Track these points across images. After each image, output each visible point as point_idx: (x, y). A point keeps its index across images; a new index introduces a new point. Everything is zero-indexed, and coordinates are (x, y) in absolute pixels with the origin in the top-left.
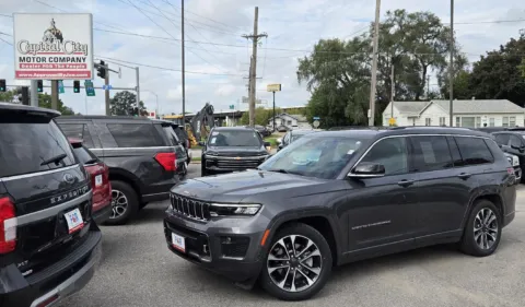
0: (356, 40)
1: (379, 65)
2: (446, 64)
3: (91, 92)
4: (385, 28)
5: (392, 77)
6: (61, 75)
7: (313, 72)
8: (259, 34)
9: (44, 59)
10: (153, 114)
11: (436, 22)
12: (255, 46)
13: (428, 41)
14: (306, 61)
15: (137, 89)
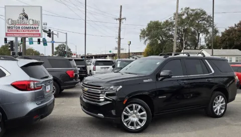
0: (167, 21)
1: (178, 33)
2: (209, 33)
3: (45, 44)
4: (180, 16)
5: (183, 38)
6: (27, 35)
7: (147, 35)
8: (122, 18)
9: (19, 28)
10: (75, 54)
11: (204, 13)
12: (120, 24)
13: (200, 22)
14: (144, 31)
15: (66, 42)
